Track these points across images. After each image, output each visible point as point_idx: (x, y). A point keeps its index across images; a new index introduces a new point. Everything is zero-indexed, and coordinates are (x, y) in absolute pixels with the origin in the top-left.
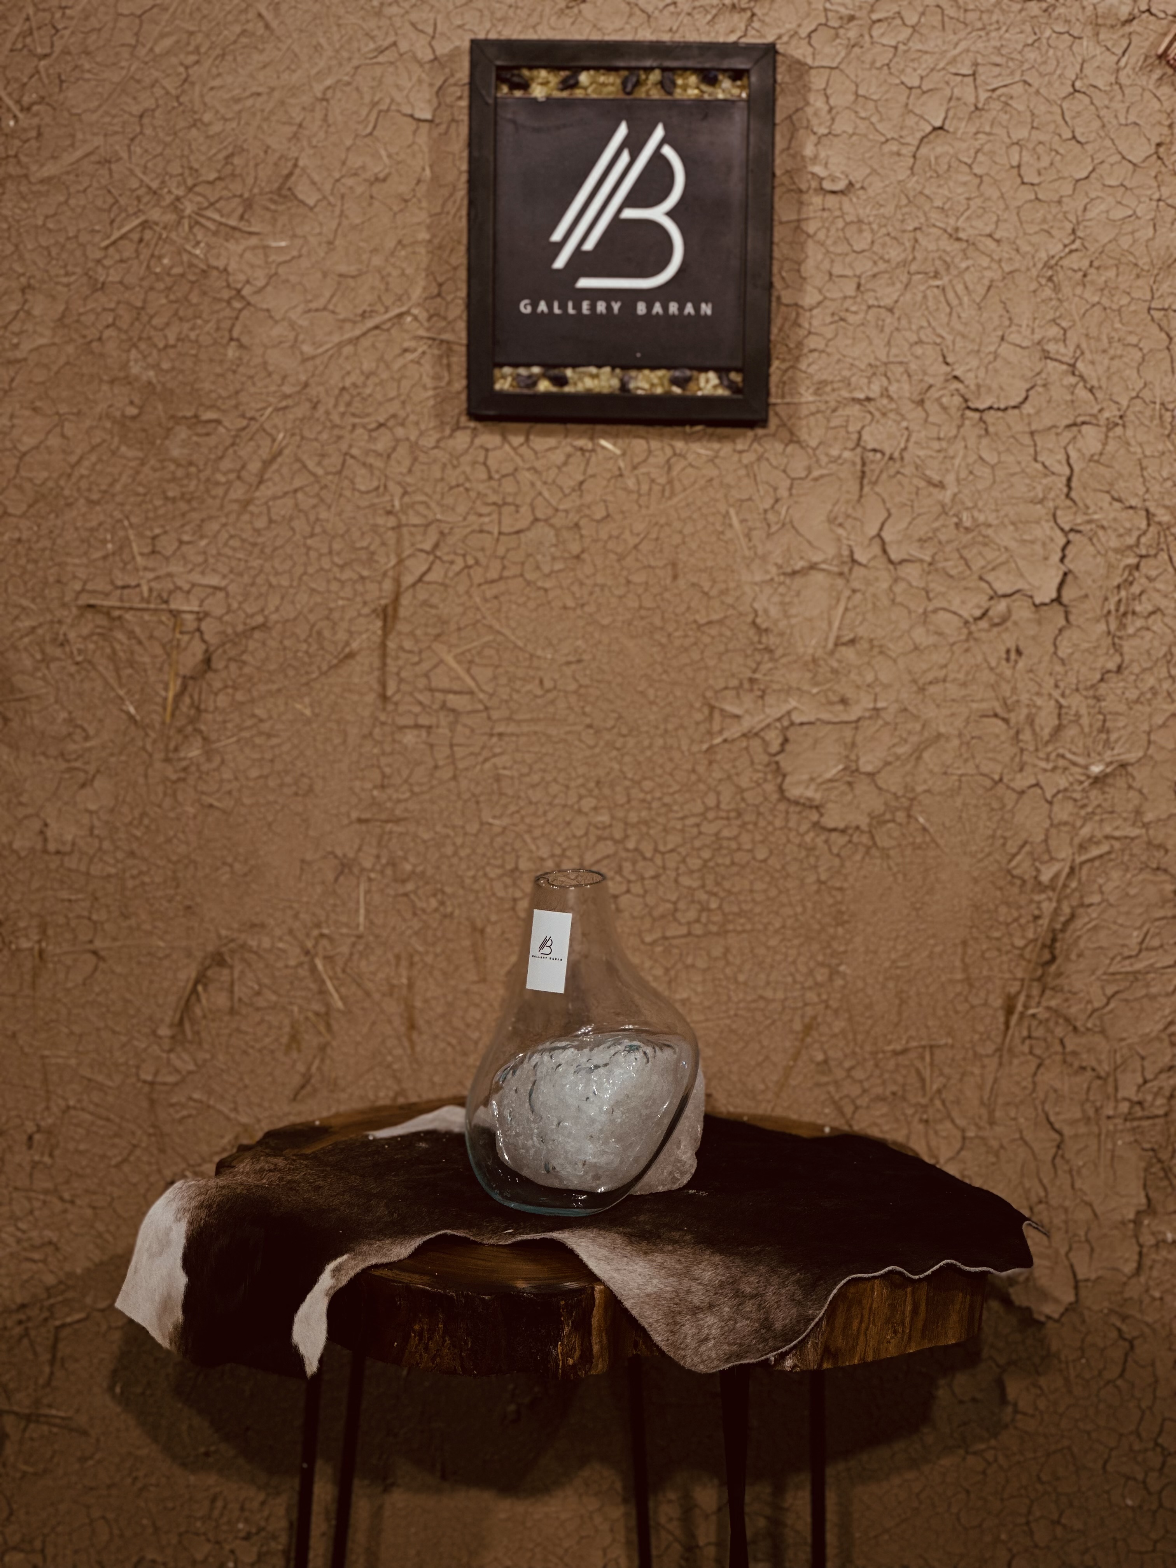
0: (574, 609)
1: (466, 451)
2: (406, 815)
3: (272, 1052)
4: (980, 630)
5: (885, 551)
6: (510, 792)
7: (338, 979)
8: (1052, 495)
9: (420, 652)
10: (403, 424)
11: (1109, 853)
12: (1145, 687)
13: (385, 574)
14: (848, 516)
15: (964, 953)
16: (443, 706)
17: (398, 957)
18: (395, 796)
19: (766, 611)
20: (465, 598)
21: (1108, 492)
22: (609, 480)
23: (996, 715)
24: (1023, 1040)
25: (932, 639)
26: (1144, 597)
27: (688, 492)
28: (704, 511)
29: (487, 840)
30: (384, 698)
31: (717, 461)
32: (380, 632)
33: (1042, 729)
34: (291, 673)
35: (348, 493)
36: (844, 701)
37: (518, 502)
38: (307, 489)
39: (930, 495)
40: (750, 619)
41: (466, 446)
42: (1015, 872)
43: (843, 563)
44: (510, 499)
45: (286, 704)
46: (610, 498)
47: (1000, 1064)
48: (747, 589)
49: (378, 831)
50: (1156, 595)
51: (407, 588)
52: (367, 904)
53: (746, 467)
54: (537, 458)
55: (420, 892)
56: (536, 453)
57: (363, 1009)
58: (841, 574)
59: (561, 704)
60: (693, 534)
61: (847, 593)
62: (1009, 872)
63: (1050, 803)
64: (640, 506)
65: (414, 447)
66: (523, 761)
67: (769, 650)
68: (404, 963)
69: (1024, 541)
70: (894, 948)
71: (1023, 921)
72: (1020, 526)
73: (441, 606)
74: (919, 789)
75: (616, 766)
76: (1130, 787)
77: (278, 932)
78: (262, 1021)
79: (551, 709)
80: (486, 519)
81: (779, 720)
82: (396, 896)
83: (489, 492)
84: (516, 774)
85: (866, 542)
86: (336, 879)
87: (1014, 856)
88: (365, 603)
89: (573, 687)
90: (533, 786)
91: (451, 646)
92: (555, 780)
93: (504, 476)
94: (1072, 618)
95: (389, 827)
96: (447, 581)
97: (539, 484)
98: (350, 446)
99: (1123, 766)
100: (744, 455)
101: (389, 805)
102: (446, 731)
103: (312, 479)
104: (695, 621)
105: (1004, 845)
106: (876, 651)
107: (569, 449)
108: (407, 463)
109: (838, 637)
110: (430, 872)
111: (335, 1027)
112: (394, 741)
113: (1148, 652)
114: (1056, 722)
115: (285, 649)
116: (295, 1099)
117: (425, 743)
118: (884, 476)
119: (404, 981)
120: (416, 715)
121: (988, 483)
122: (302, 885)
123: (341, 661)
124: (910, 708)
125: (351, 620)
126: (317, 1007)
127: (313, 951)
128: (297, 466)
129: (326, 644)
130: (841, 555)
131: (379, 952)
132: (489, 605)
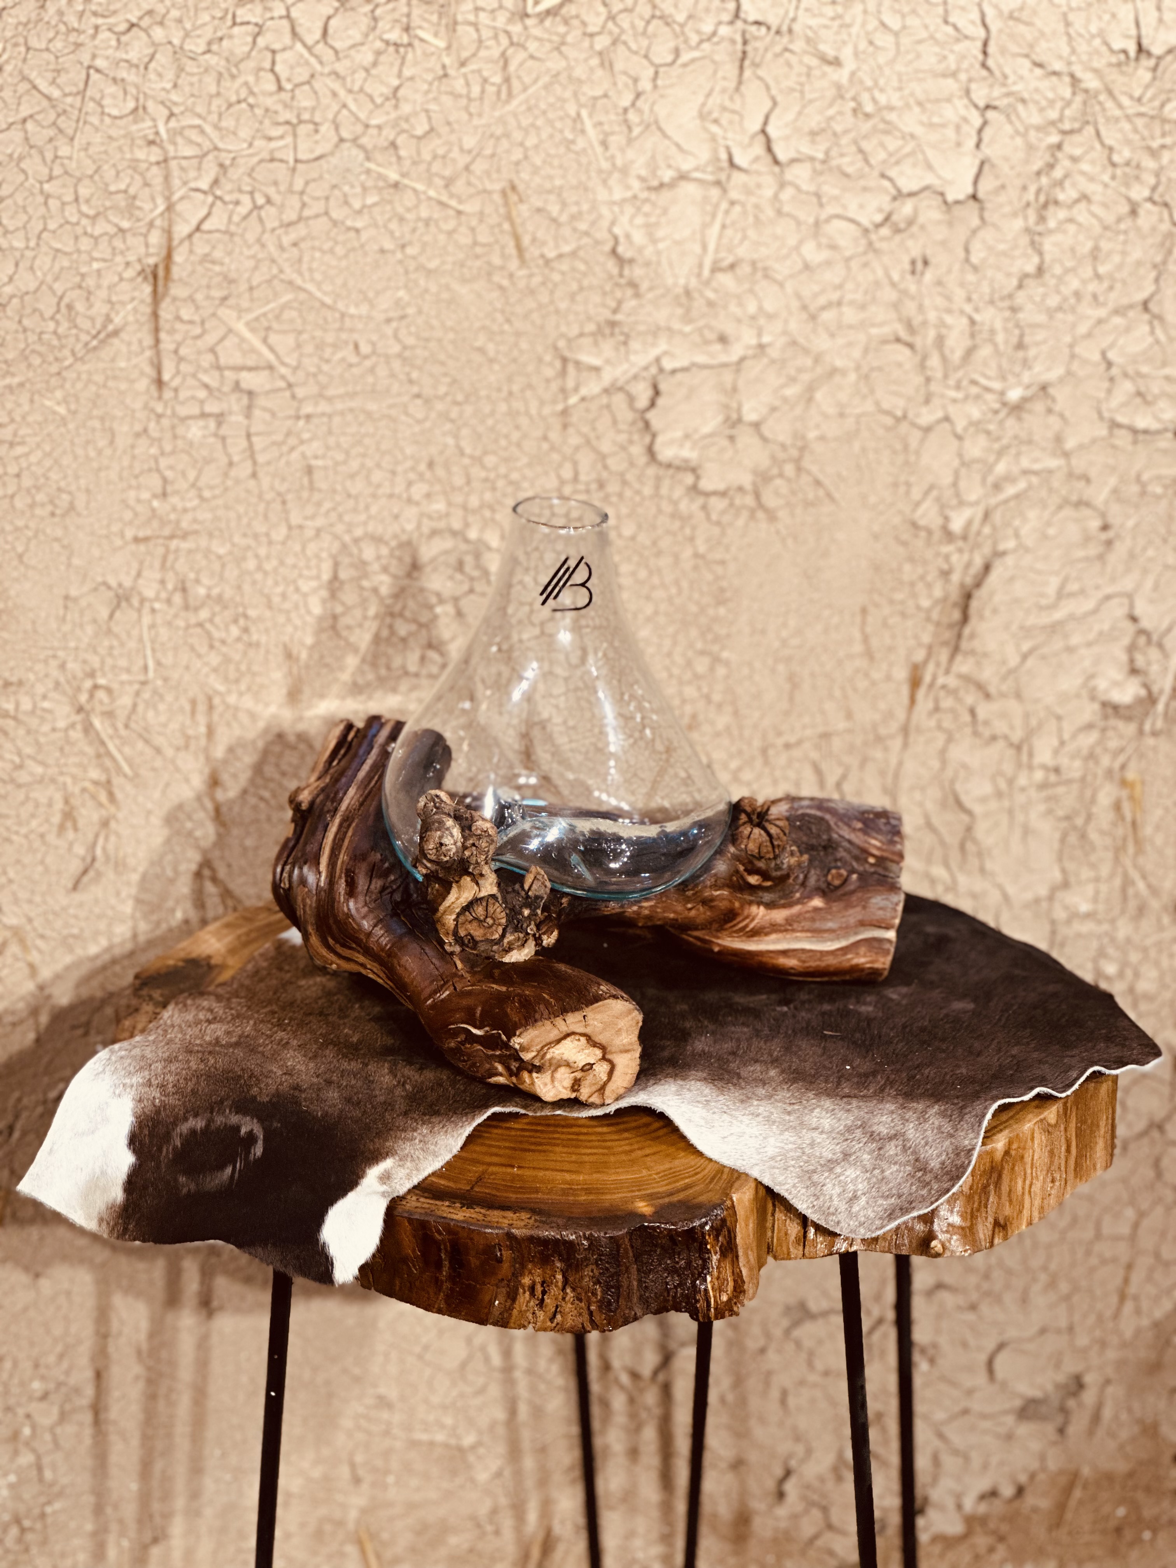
0: (393, 252)
1: (248, 56)
2: (196, 527)
3: (42, 836)
4: (882, 239)
5: (769, 149)
6: (323, 486)
7: (120, 737)
8: (965, 65)
9: (203, 323)
10: (161, 23)
11: (1025, 491)
12: (1066, 290)
13: (151, 224)
14: (724, 109)
15: (864, 623)
16: (237, 386)
17: (193, 703)
18: (180, 506)
19: (628, 236)
20: (256, 248)
21: (1027, 56)
22: (431, 84)
23: (898, 340)
24: (931, 714)
25: (825, 255)
26: (1067, 184)
27: (531, 91)
28: (551, 115)
29: (297, 548)
30: (159, 383)
31: (564, 49)
32: (149, 300)
33: (952, 351)
34: (36, 361)
35: (95, 120)
36: (723, 339)
37: (317, 119)
38: (39, 117)
39: (824, 75)
40: (608, 247)
41: (247, 49)
42: (922, 522)
43: (721, 169)
44: (306, 116)
45: (32, 401)
46: (433, 107)
47: (905, 745)
48: (605, 211)
49: (161, 550)
50: (1081, 180)
51: (182, 242)
52: (153, 642)
53: (600, 53)
54: (338, 59)
55: (217, 620)
56: (336, 52)
57: (154, 769)
58: (718, 183)
59: (382, 371)
60: (536, 147)
61: (724, 205)
62: (914, 525)
63: (959, 438)
64: (471, 115)
65: (178, 52)
66: (338, 445)
67: (633, 285)
68: (202, 708)
69: (931, 126)
70: (785, 625)
71: (929, 578)
72: (929, 106)
73: (227, 260)
74: (812, 435)
75: (450, 441)
76: (1050, 411)
77: (40, 689)
78: (27, 798)
79: (370, 379)
80: (281, 143)
81: (646, 368)
82: (188, 627)
83: (279, 107)
84: (330, 463)
85: (746, 140)
86: (111, 616)
87: (918, 504)
88: (128, 264)
89: (396, 348)
90: (352, 476)
91: (240, 311)
92: (378, 466)
93: (297, 86)
94: (987, 215)
95: (174, 544)
96: (233, 228)
97: (342, 93)
98: (94, 57)
99: (1044, 388)
100: (597, 39)
101: (173, 517)
102: (240, 418)
103: (45, 103)
104: (542, 256)
105: (908, 493)
106: (759, 275)
107: (379, 45)
108: (170, 75)
109: (715, 262)
110: (229, 593)
111: (119, 795)
112: (175, 437)
113: (1073, 250)
114: (968, 343)
115: (25, 330)
116: (75, 888)
117: (216, 435)
118: (769, 55)
119: (203, 729)
120: (202, 402)
121: (891, 54)
122: (66, 628)
123: (102, 342)
124: (801, 340)
125: (110, 288)
126: (95, 774)
127: (88, 707)
128: (25, 86)
129: (79, 321)
130: (718, 160)
131: (169, 698)
132: (286, 255)
